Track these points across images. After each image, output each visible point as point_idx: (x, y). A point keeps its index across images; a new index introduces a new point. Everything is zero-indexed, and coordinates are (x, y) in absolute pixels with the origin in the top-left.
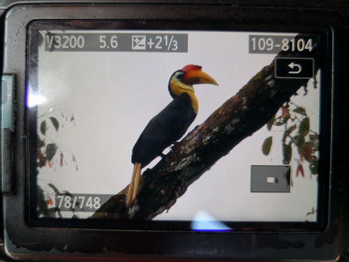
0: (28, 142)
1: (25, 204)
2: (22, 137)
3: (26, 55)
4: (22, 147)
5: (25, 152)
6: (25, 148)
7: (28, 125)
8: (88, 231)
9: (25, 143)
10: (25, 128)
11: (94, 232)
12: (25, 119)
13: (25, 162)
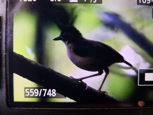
0: (8, 57)
1: (7, 94)
2: (4, 54)
3: (7, 5)
4: (4, 60)
5: (6, 63)
6: (6, 61)
7: (8, 47)
8: (45, 110)
9: (6, 57)
10: (6, 49)
11: (48, 110)
12: (6, 43)
13: (6, 69)
